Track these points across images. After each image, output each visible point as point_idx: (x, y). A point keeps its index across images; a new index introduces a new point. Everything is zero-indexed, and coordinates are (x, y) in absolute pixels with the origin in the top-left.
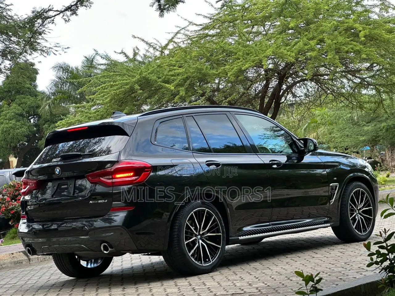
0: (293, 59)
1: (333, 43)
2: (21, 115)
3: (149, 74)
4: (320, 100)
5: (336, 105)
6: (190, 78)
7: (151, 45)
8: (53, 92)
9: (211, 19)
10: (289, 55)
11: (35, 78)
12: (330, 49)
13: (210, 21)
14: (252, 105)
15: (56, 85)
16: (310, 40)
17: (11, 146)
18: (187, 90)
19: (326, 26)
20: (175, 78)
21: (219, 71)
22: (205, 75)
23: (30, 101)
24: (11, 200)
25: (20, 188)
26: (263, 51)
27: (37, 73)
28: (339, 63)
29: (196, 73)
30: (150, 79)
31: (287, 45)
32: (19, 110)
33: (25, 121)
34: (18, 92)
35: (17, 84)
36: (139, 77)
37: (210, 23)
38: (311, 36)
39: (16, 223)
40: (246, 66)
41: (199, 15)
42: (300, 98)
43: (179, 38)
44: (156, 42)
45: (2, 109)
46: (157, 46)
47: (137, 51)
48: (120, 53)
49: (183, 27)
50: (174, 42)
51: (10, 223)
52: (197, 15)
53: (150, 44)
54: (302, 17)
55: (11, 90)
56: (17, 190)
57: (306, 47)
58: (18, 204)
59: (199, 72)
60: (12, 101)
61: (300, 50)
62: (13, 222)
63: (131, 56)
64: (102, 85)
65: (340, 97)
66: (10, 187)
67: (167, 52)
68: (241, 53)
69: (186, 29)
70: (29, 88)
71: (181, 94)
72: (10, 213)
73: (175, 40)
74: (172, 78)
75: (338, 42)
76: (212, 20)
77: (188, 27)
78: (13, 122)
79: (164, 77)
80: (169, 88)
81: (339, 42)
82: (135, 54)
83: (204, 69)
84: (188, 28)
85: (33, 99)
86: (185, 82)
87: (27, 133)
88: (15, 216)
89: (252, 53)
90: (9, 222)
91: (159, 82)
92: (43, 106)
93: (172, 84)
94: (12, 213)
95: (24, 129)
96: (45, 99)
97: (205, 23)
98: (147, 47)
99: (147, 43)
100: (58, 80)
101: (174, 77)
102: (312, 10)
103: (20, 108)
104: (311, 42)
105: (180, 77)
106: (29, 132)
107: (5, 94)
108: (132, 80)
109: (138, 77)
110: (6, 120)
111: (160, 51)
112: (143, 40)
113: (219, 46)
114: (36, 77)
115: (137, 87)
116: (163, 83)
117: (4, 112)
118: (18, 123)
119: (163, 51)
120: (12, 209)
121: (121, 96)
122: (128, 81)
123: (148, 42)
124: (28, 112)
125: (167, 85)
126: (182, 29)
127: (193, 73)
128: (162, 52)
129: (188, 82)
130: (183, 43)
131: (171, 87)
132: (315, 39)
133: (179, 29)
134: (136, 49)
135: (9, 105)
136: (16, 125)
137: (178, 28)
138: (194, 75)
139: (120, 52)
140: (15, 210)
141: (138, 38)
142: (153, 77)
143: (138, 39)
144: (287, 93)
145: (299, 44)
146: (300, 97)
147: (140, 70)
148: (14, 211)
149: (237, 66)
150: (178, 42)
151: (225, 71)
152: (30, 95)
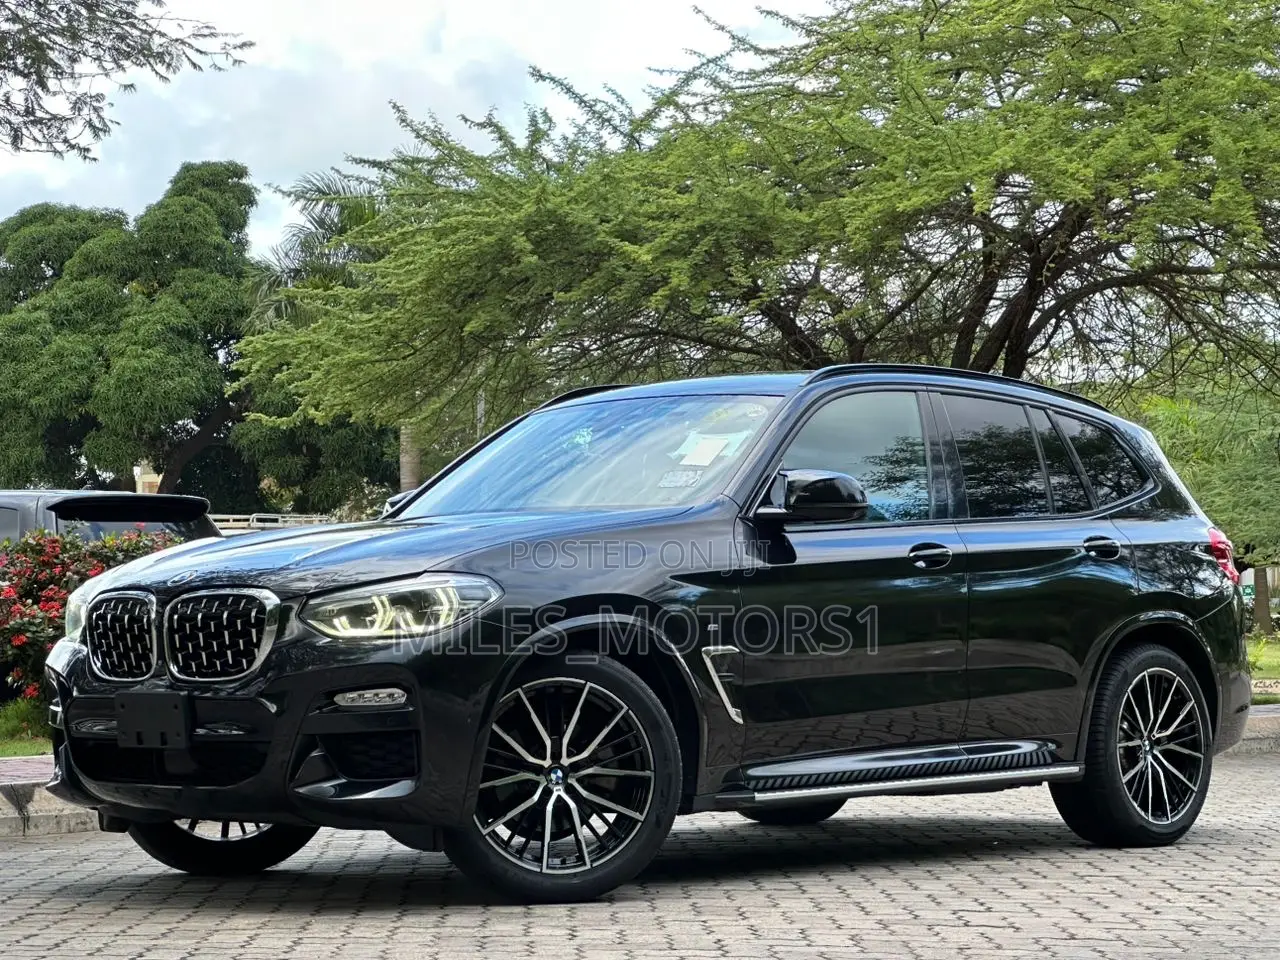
0: (1086, 192)
1: (1239, 150)
2: (186, 334)
3: (568, 202)
4: (1173, 358)
5: (1226, 380)
6: (714, 229)
7: (599, 107)
8: (292, 267)
9: (809, 33)
10: (1073, 174)
11: (245, 216)
12: (1226, 167)
13: (805, 40)
14: (929, 352)
15: (306, 245)
16: (1152, 132)
17: (141, 431)
18: (697, 274)
19: (1217, 88)
20: (661, 225)
21: (816, 214)
22: (765, 225)
23: (217, 289)
24: (20, 597)
25: (57, 557)
26: (979, 155)
27: (252, 202)
28: (1252, 220)
29: (735, 215)
30: (569, 219)
31: (1069, 142)
32: (181, 316)
33: (195, 354)
34: (184, 258)
35: (183, 231)
36: (534, 208)
37: (807, 47)
38: (1161, 118)
39: (30, 681)
40: (914, 199)
41: (769, 13)
42: (1101, 347)
43: (695, 95)
44: (612, 100)
45: (126, 309)
46: (616, 115)
47: (543, 126)
48: (482, 125)
49: (711, 56)
50: (677, 106)
51: (10, 679)
52: (762, 12)
53: (591, 107)
54: (1134, 52)
55: (161, 247)
56: (45, 564)
57: (1139, 156)
58: (41, 614)
59: (747, 213)
60: (161, 285)
61: (1117, 163)
62: (20, 678)
63: (521, 142)
64: (403, 226)
65: (1245, 358)
66: (24, 551)
67: (648, 140)
68: (900, 159)
69: (722, 63)
70: (218, 248)
71: (674, 281)
72: (10, 641)
73: (682, 99)
74: (651, 223)
75: (1255, 148)
76: (813, 39)
77: (728, 58)
78: (157, 352)
79: (621, 217)
80: (633, 256)
81: (1261, 147)
82: (536, 136)
83: (766, 205)
84: (729, 60)
85: (228, 285)
86: (695, 244)
87: (198, 396)
88: (30, 656)
89: (940, 160)
90: (8, 675)
91: (603, 235)
92: (257, 310)
93: (648, 246)
94: (17, 643)
95: (191, 380)
96: (265, 287)
97: (788, 46)
98: (581, 116)
99: (582, 101)
100: (313, 229)
101: (657, 223)
102: (1173, 27)
103: (182, 309)
104: (1158, 138)
105: (677, 225)
106: (204, 392)
107: (141, 260)
108: (509, 216)
109: (529, 208)
110: (135, 344)
111: (625, 135)
112: (569, 90)
113: (825, 127)
114: (247, 213)
115: (521, 242)
116: (617, 237)
117: (130, 320)
118: (172, 359)
119: (636, 135)
120: (19, 630)
121: (468, 272)
122: (492, 219)
123: (585, 99)
124: (208, 327)
125: (628, 247)
126: (709, 61)
127: (723, 214)
128: (632, 139)
129: (705, 244)
130: (706, 109)
131: (643, 254)
132: (1173, 131)
133: (696, 62)
134: (540, 121)
135: (149, 296)
136: (163, 364)
137: (695, 56)
138: (727, 220)
139: (482, 120)
140: (28, 635)
141: (552, 79)
142: (583, 215)
143: (552, 85)
144: (1053, 321)
145: (1112, 141)
146: (1101, 341)
147: (539, 186)
148: (25, 639)
149: (879, 200)
150: (688, 106)
151: (839, 214)
152: (223, 272)
